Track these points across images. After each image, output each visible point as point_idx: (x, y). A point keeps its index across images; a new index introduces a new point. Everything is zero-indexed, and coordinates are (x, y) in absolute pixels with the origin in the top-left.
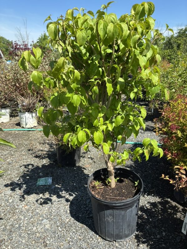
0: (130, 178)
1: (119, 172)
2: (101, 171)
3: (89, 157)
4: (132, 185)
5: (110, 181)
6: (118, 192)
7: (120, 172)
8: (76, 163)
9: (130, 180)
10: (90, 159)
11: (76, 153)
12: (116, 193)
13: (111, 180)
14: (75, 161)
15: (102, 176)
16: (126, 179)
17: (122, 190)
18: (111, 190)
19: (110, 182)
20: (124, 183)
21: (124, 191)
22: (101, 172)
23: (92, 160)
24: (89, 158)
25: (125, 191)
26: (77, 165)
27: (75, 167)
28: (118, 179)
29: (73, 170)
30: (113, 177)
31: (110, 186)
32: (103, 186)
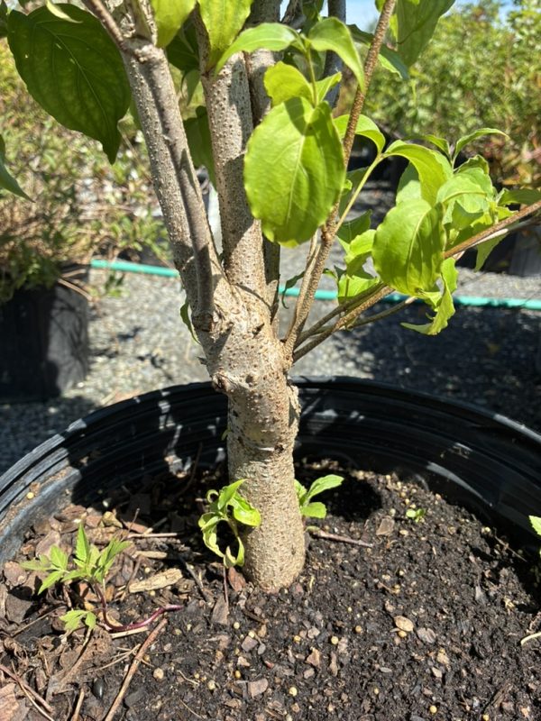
0: (434, 467)
1: (329, 413)
2: (164, 406)
3: (143, 352)
4: (478, 542)
5: (244, 516)
6: (342, 644)
7: (343, 412)
8: (60, 382)
9: (437, 484)
10: (148, 362)
11: (54, 326)
12: (316, 657)
13: (263, 503)
14: (53, 370)
15: (172, 460)
16: (403, 478)
17: (388, 620)
18: (254, 623)
19: (244, 529)
20: (385, 525)
21: (405, 625)
22: (166, 423)
23: (156, 367)
24: (142, 359)
25: (426, 634)
26: (69, 393)
27: (52, 401)
28: (332, 481)
29: (37, 420)
30: (279, 471)
31: (247, 571)
32: (169, 563)
